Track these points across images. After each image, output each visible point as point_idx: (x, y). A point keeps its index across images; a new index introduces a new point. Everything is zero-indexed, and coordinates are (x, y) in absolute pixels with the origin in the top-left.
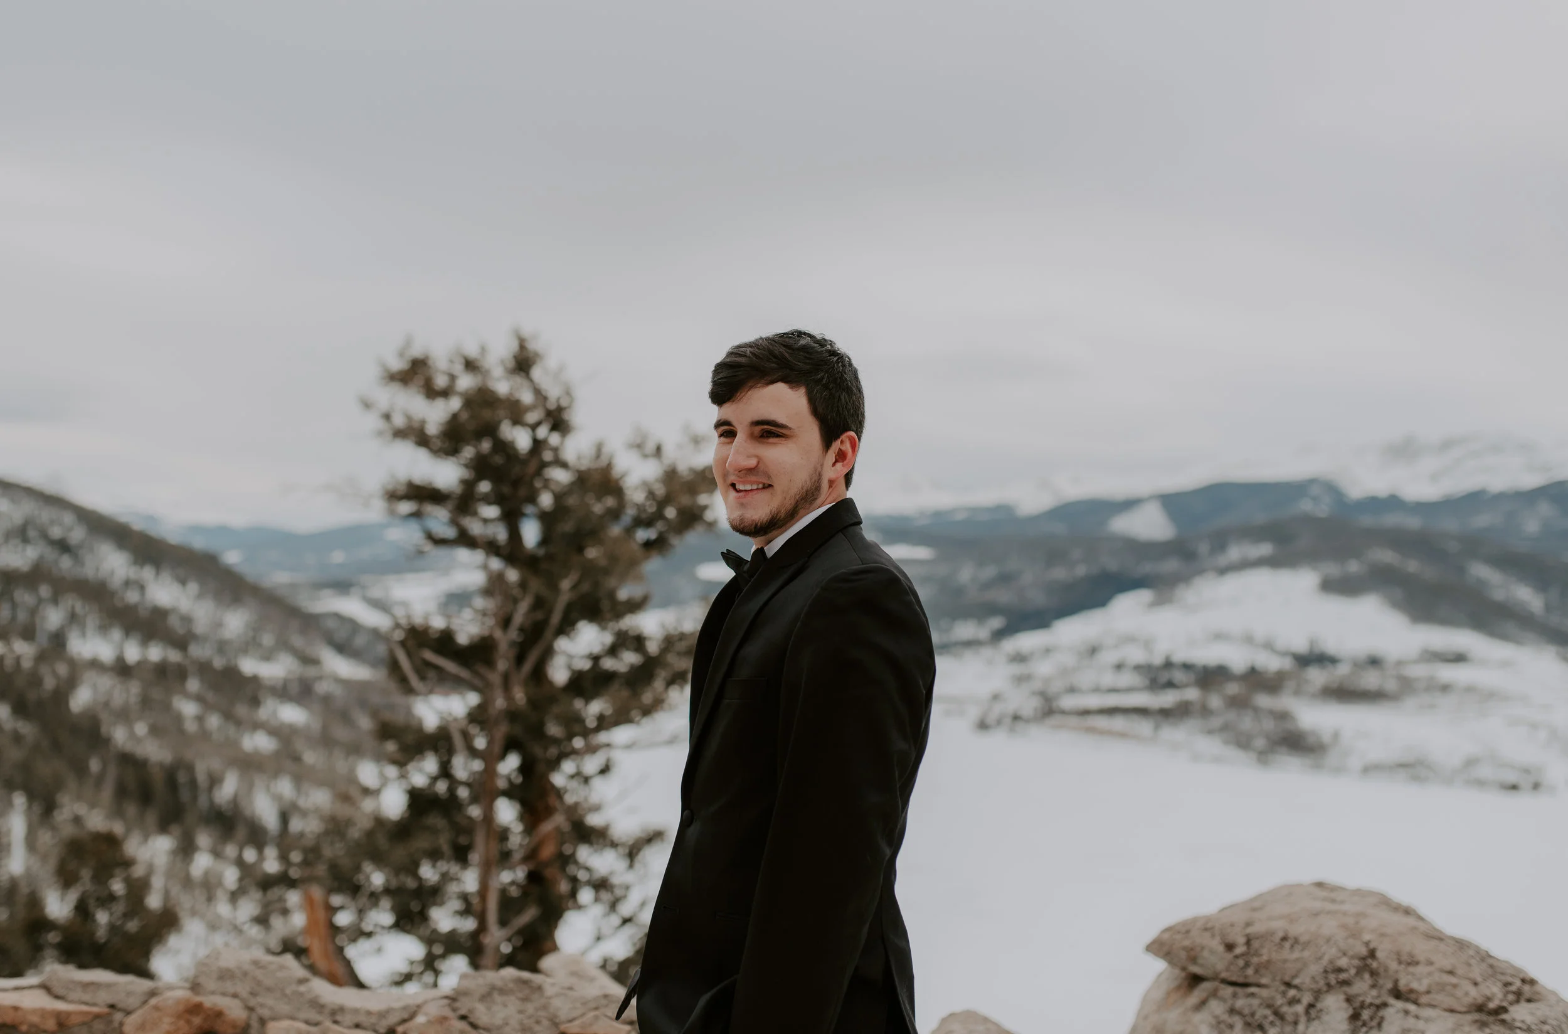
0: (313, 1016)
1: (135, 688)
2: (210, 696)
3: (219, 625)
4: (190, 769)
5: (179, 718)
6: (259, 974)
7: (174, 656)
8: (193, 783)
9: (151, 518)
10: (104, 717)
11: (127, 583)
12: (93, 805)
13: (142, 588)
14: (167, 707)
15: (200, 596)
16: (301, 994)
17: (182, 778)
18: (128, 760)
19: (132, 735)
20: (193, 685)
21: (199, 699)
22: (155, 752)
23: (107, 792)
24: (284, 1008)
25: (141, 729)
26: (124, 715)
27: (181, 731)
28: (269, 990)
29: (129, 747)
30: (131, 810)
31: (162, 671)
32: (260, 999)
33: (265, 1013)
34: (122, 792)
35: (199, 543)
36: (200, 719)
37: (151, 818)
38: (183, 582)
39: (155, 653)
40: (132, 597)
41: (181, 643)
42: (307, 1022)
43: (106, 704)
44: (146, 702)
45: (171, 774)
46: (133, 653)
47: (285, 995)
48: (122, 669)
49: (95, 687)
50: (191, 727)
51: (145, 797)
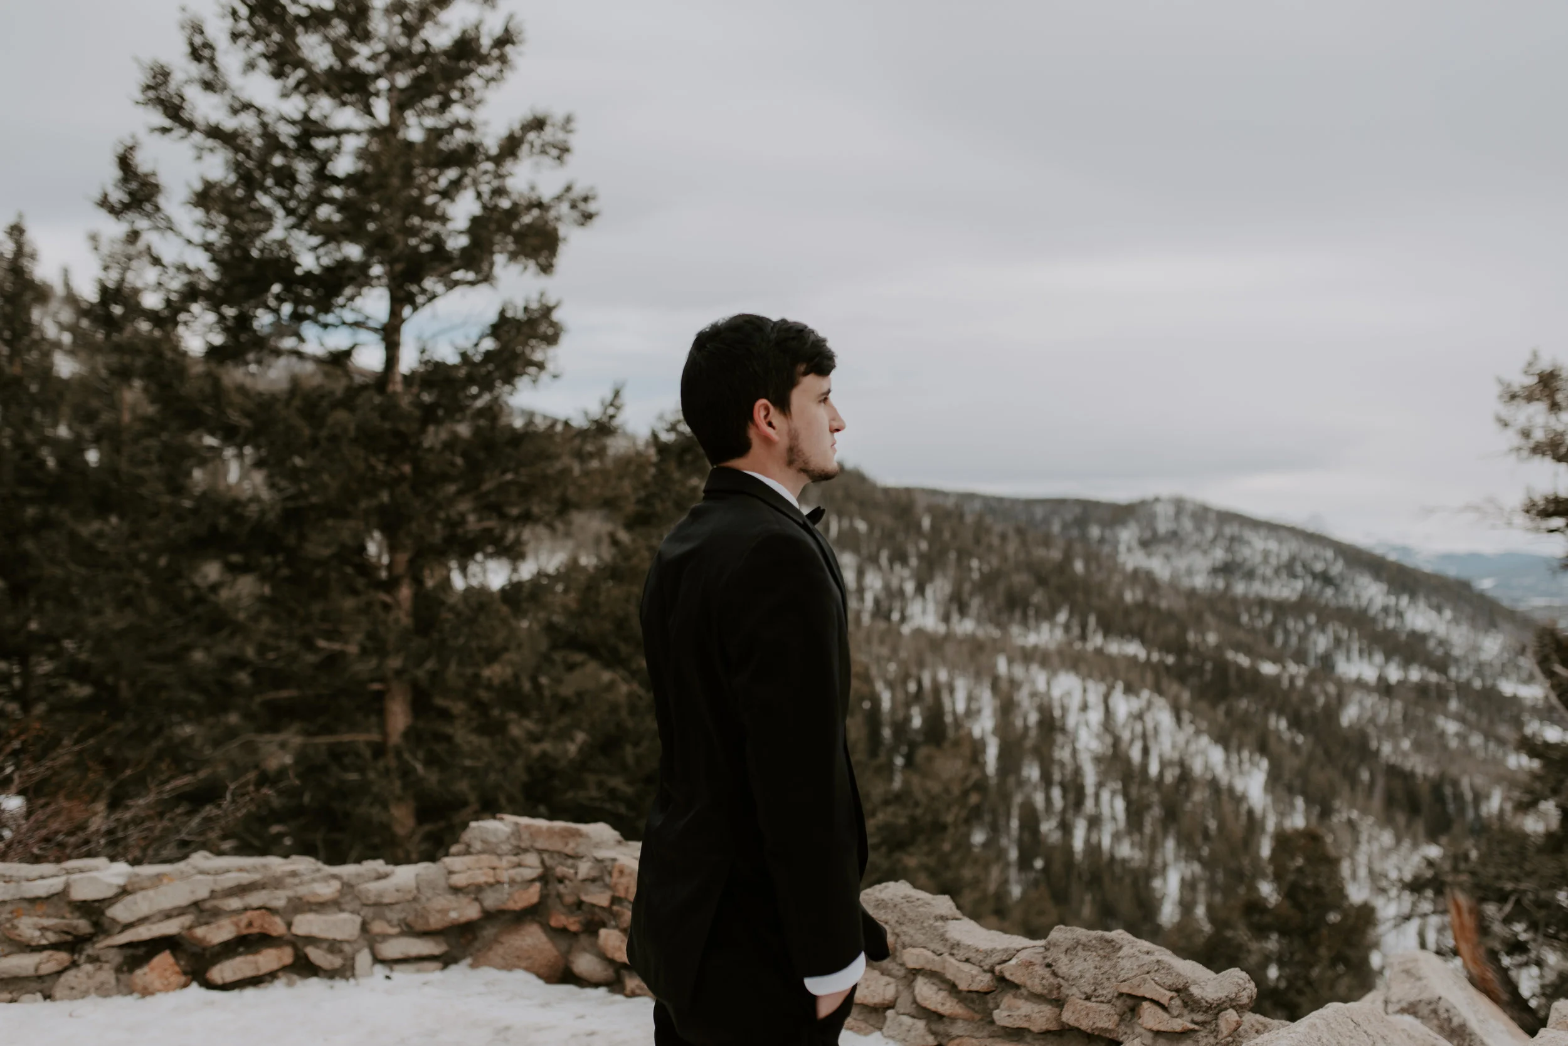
0: (939, 947)
1: (1398, 705)
2: (1472, 716)
3: (1476, 649)
4: (1455, 783)
5: (1442, 735)
6: (905, 907)
7: (1433, 677)
8: (1458, 797)
9: (1405, 550)
10: (1371, 731)
11: (1386, 610)
12: (1364, 811)
13: (1400, 614)
14: (1431, 725)
15: (1456, 621)
16: (936, 928)
17: (1448, 790)
18: (1393, 771)
19: (1396, 748)
20: (1453, 705)
21: (1461, 718)
22: (1420, 766)
23: (1377, 801)
24: (920, 938)
25: (1406, 744)
26: (1389, 731)
27: (1445, 747)
28: (912, 921)
29: (1393, 760)
30: (1401, 819)
31: (1422, 690)
32: (904, 928)
33: (907, 939)
34: (1390, 801)
35: (1452, 571)
36: (1462, 737)
37: (1420, 827)
38: (1439, 610)
39: (1415, 675)
40: (1391, 623)
41: (1441, 665)
42: (933, 952)
43: (1372, 720)
44: (1408, 719)
45: (1437, 788)
46: (1394, 674)
47: (924, 928)
48: (1385, 689)
49: (1361, 703)
50: (1454, 744)
51: (1414, 808)
